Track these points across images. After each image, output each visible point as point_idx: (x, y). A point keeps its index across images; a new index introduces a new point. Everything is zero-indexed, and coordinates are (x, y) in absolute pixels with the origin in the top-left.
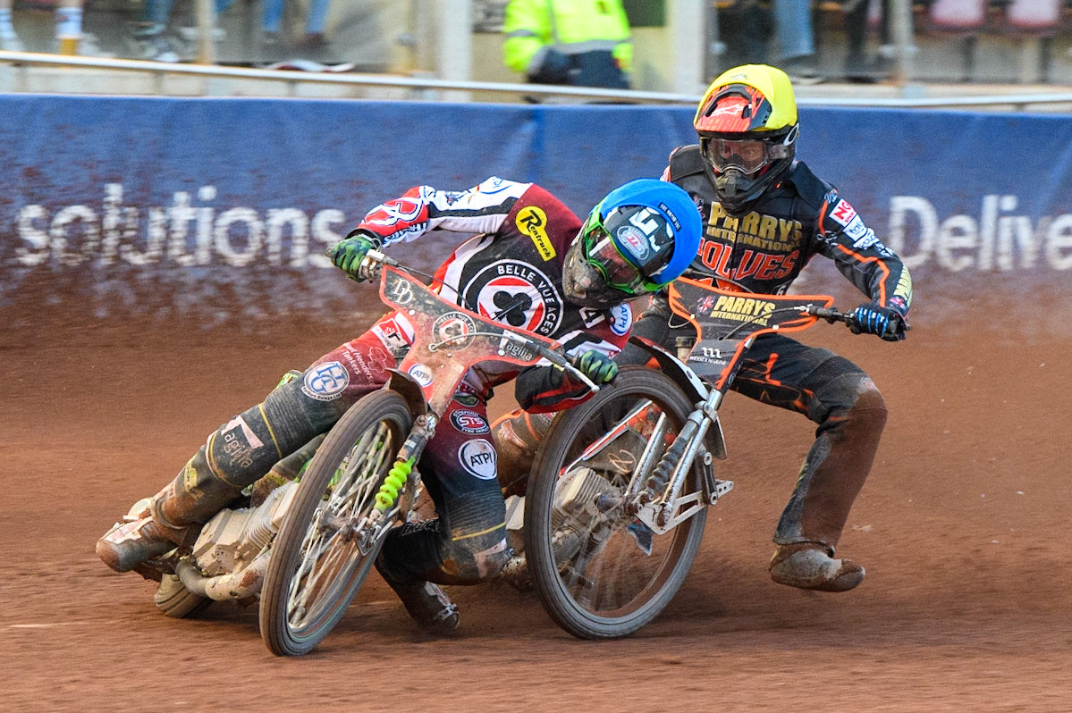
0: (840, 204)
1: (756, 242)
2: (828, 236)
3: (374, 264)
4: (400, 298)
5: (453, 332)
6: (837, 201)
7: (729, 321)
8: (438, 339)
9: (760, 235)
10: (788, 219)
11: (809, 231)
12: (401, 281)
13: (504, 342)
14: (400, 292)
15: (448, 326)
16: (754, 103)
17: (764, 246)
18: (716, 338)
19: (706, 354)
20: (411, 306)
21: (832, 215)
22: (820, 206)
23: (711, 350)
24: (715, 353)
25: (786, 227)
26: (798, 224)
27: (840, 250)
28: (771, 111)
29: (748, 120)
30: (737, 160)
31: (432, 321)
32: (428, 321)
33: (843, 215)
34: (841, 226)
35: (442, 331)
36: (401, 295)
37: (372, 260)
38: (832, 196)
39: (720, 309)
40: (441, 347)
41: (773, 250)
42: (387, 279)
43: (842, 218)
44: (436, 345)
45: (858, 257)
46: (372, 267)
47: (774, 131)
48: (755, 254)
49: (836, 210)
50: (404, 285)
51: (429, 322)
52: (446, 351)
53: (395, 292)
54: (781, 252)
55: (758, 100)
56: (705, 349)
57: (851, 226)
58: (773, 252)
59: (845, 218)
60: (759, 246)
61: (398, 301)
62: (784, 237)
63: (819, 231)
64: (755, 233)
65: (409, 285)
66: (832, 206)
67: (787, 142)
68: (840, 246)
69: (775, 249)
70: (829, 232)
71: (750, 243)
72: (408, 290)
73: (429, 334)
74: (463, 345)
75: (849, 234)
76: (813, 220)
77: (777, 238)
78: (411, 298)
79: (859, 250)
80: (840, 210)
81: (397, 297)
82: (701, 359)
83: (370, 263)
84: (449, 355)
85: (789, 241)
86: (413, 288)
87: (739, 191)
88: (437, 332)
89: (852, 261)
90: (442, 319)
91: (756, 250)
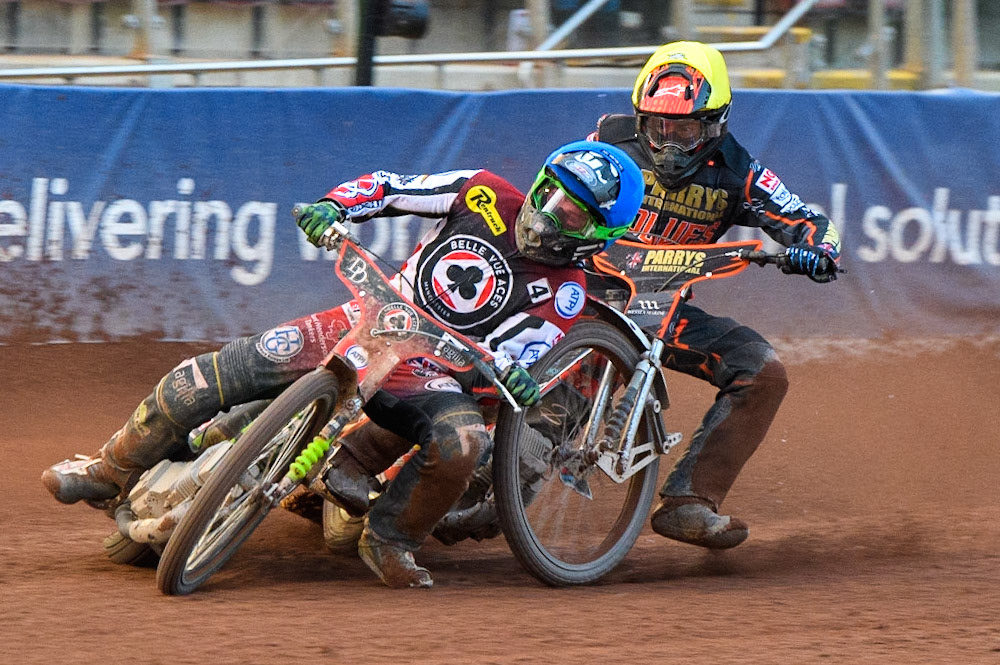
0: (764, 173)
1: (682, 211)
2: (754, 204)
3: (336, 236)
4: (353, 276)
5: (396, 322)
6: (762, 170)
7: (662, 274)
8: (382, 327)
9: (687, 203)
10: (715, 188)
11: (735, 199)
12: (359, 259)
13: (441, 345)
14: (355, 269)
15: (393, 316)
16: (695, 85)
17: (689, 215)
18: (650, 290)
19: (643, 307)
20: (362, 287)
21: (758, 184)
22: (747, 175)
23: (648, 302)
24: (652, 305)
25: (713, 196)
26: (725, 193)
27: (767, 217)
28: (710, 91)
29: (690, 101)
30: (676, 138)
31: (379, 307)
32: (376, 306)
33: (769, 183)
34: (767, 194)
35: (387, 319)
36: (356, 273)
37: (335, 232)
38: (756, 166)
39: (650, 263)
40: (382, 334)
41: (697, 219)
42: (346, 254)
43: (768, 186)
44: (379, 332)
45: (786, 221)
46: (333, 238)
47: (713, 110)
48: (679, 222)
49: (762, 178)
50: (361, 265)
51: (376, 308)
52: (386, 339)
53: (351, 269)
54: (704, 222)
55: (699, 80)
56: (641, 302)
57: (777, 194)
58: (697, 221)
59: (771, 186)
60: (684, 214)
61: (351, 278)
62: (709, 206)
63: (745, 200)
64: (682, 202)
65: (365, 265)
66: (758, 174)
67: (722, 120)
68: (768, 213)
69: (699, 217)
70: (755, 200)
71: (675, 211)
72: (363, 270)
73: (374, 319)
74: (403, 337)
75: (776, 201)
76: (740, 189)
77: (702, 207)
78: (364, 278)
79: (786, 215)
80: (765, 179)
81: (351, 274)
82: (640, 312)
83: (333, 235)
84: (388, 344)
85: (713, 211)
86: (368, 269)
87: (677, 168)
88: (382, 318)
89: (779, 225)
90: (388, 306)
91: (681, 218)
